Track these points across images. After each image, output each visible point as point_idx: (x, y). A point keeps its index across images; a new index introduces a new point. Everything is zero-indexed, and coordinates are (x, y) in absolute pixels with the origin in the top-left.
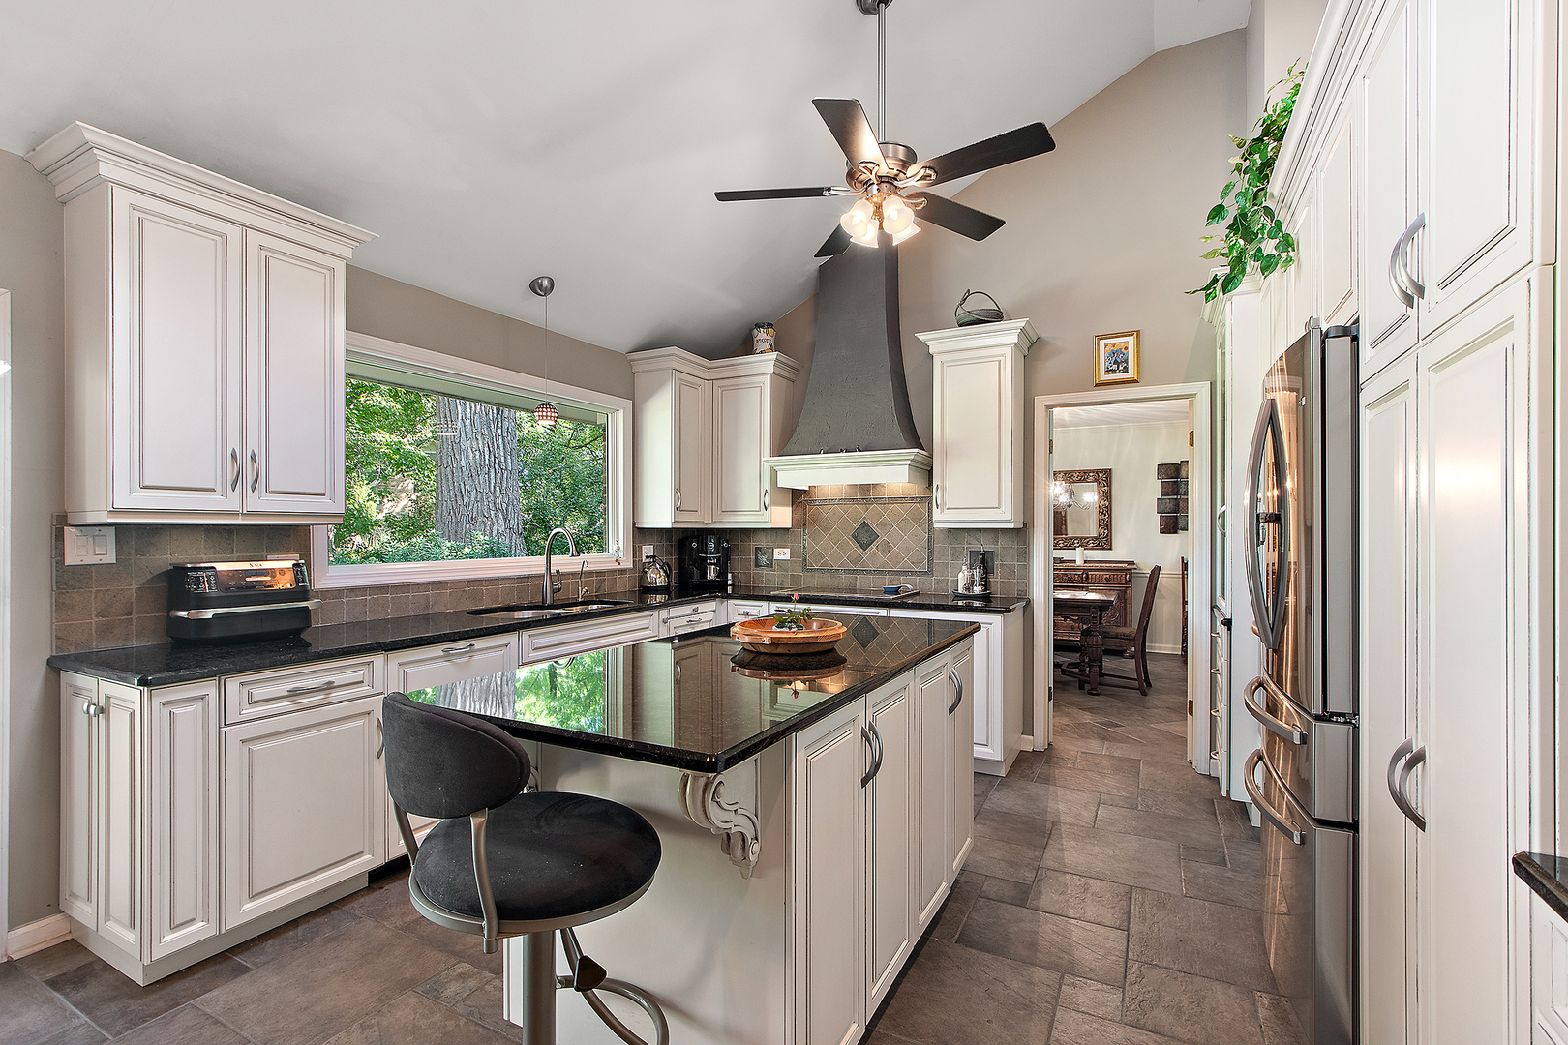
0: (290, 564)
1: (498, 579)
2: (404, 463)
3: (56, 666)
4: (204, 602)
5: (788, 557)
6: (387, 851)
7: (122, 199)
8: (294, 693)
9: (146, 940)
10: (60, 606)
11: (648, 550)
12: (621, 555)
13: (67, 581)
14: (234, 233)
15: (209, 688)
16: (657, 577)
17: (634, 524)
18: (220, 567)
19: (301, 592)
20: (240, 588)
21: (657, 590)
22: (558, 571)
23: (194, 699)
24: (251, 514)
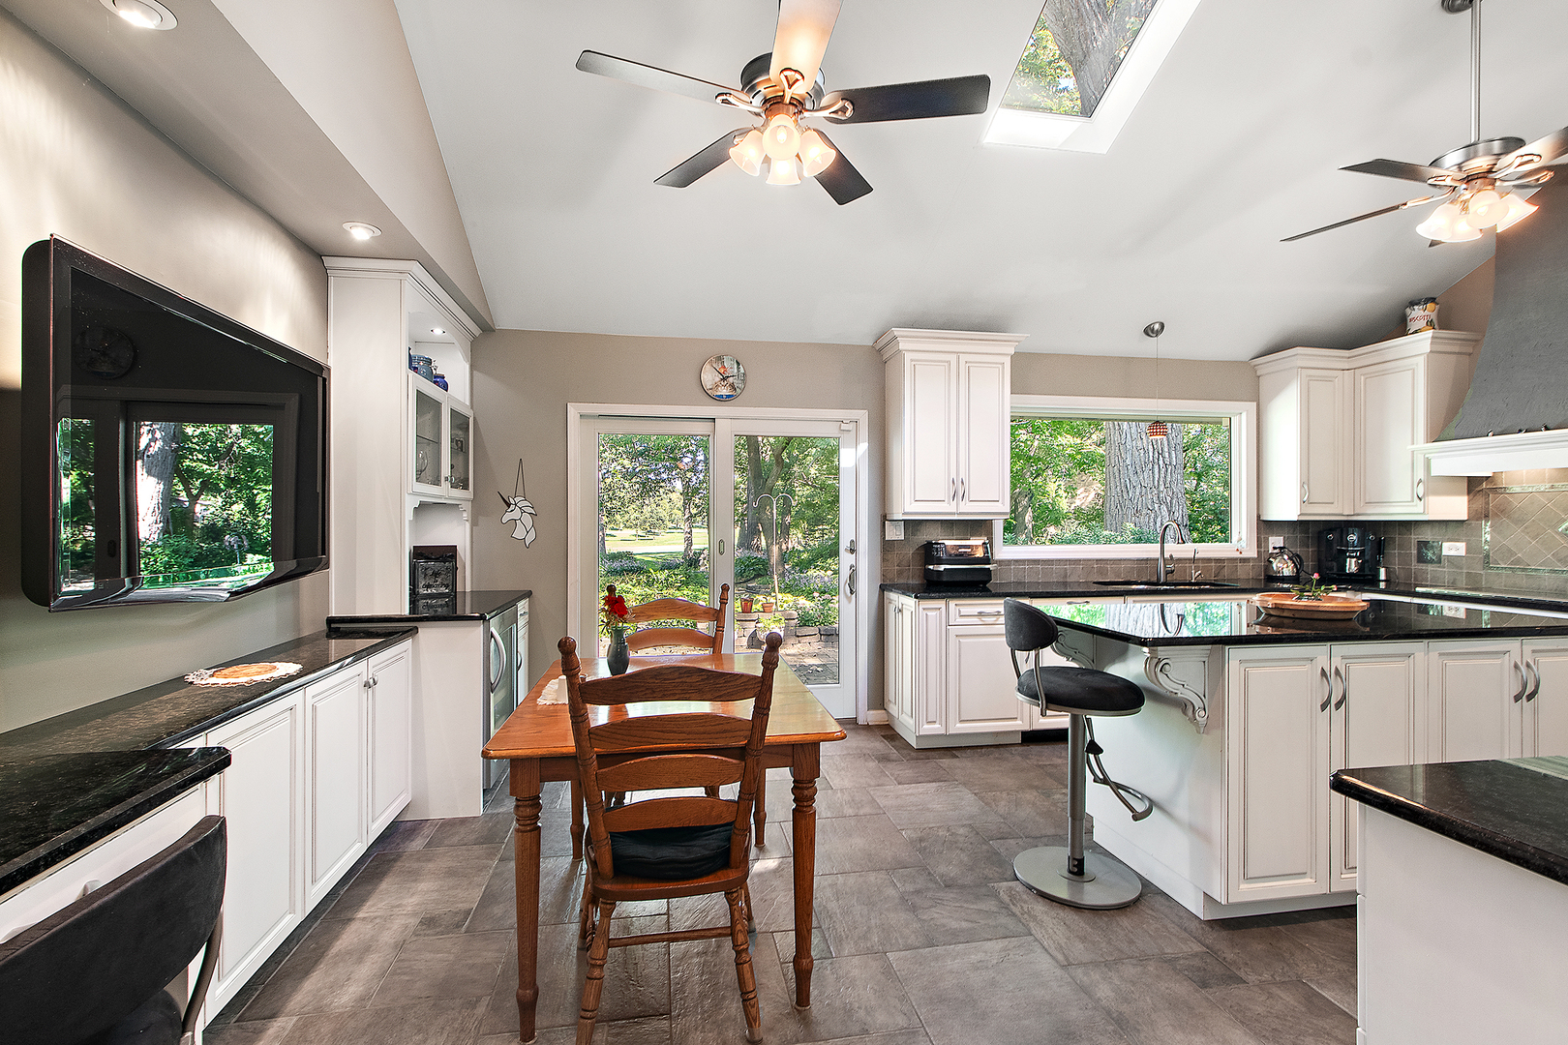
0: (980, 542)
1: (1120, 560)
2: (1085, 463)
3: (883, 588)
4: (940, 562)
5: (1463, 553)
6: (1031, 724)
7: (908, 356)
8: (980, 614)
9: (917, 724)
10: (884, 560)
11: (1276, 541)
12: (1244, 545)
13: (887, 547)
14: (953, 358)
15: (941, 604)
16: (1284, 567)
17: (1259, 516)
18: (947, 543)
19: (986, 560)
20: (956, 555)
21: (1284, 579)
22: (1171, 556)
23: (936, 609)
24: (961, 514)
